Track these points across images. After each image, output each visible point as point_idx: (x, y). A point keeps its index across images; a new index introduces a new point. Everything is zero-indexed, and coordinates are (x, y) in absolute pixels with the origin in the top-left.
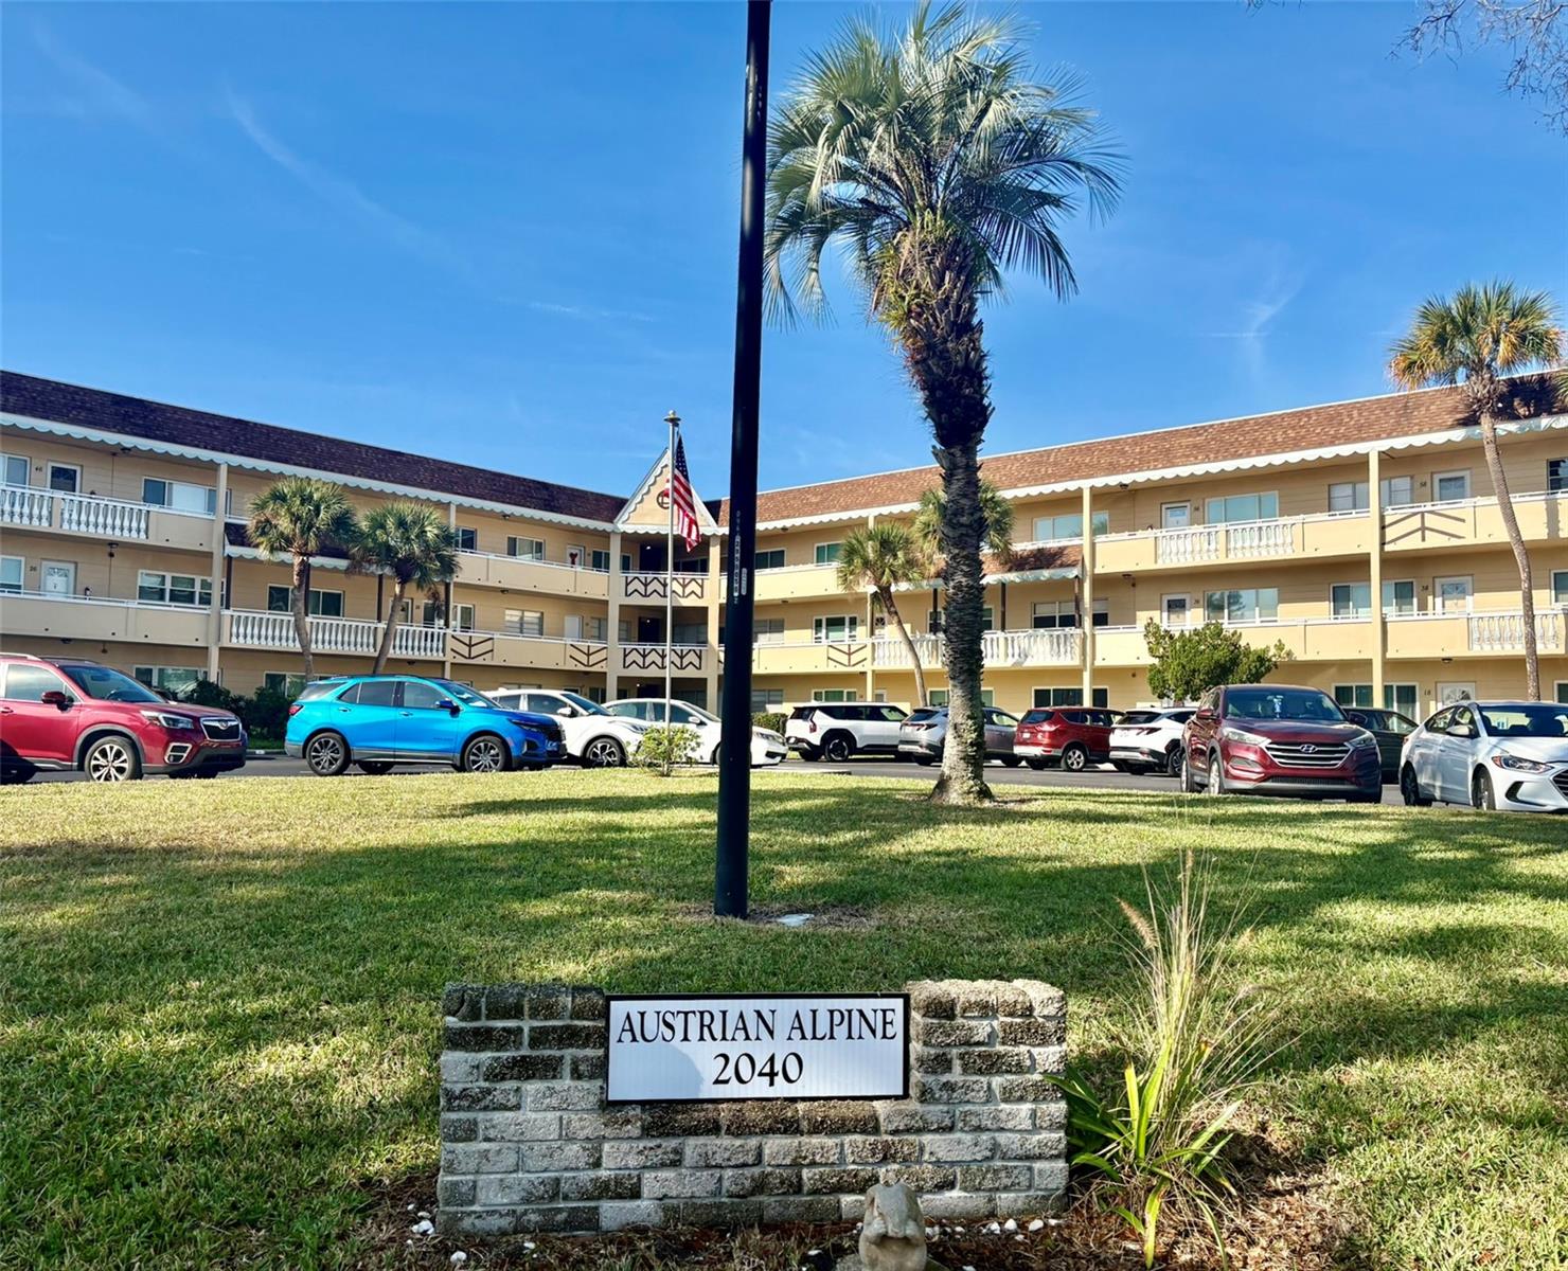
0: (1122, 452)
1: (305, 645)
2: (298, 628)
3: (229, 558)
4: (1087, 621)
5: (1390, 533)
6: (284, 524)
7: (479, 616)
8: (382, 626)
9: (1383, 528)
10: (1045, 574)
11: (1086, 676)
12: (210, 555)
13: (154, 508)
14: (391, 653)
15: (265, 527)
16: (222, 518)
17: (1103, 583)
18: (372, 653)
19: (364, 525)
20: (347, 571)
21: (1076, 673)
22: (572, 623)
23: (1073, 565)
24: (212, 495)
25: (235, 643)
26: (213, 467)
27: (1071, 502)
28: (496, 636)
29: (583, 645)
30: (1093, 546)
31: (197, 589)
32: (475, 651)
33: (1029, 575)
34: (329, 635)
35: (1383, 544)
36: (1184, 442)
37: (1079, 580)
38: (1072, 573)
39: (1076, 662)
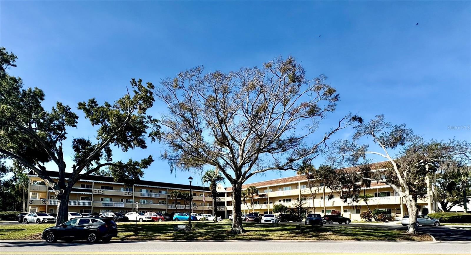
0: (272, 182)
1: (176, 208)
2: (176, 206)
3: (168, 199)
4: (268, 203)
5: (301, 192)
6: (174, 195)
7: (196, 204)
8: (185, 206)
9: (300, 191)
10: (263, 197)
11: (268, 210)
12: (166, 199)
13: (160, 194)
14: (186, 209)
15: (172, 196)
16: (167, 194)
17: (271, 198)
18: (184, 209)
19: (182, 194)
20: (181, 200)
21: (267, 210)
22: (208, 204)
23: (266, 196)
24: (166, 192)
25: (169, 208)
26: (166, 189)
27: (266, 188)
28: (198, 206)
29: (209, 207)
30: (269, 194)
31: (165, 202)
32: (196, 208)
33: (262, 197)
34: (179, 207)
35: (300, 193)
36: (279, 181)
37: (267, 198)
38: (266, 197)
39: (267, 208)
